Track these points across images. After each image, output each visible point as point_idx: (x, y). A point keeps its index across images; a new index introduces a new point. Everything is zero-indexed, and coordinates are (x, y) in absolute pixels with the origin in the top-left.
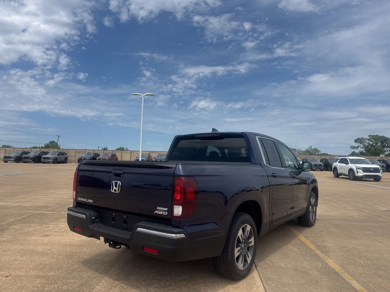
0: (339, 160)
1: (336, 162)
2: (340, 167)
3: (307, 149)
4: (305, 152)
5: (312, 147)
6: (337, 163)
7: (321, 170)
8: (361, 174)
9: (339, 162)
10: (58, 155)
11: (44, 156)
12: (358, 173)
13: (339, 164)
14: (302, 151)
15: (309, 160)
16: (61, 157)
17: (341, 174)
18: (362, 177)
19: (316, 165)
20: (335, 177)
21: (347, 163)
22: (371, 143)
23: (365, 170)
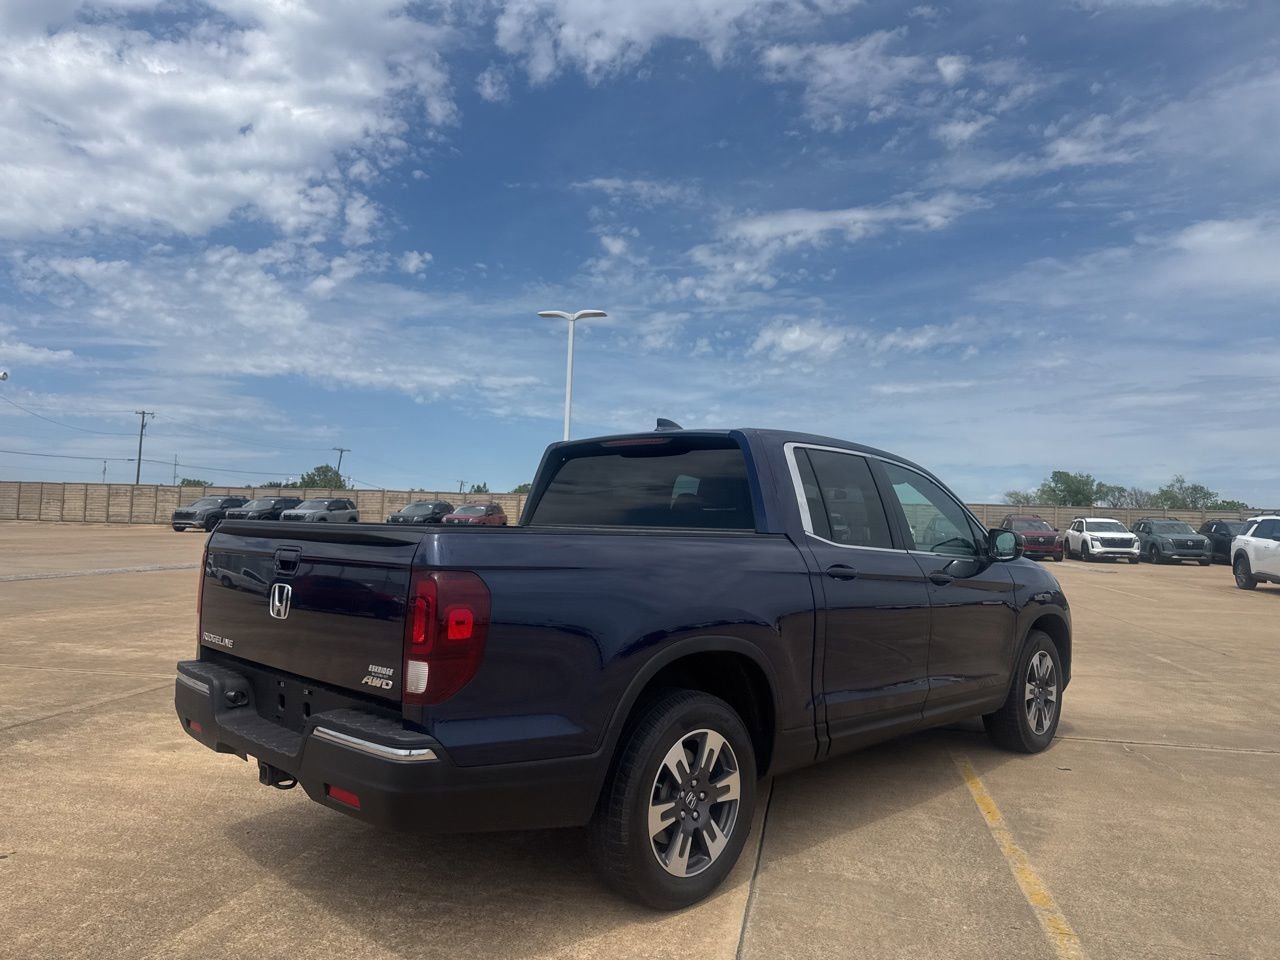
0: (1256, 526)
1: (1245, 534)
2: (1257, 549)
3: (1165, 488)
4: (1157, 497)
5: (1183, 481)
6: (1248, 537)
7: (1203, 563)
9: (1253, 535)
10: (328, 509)
11: (287, 512)
13: (1253, 540)
14: (1147, 494)
15: (1157, 525)
16: (339, 515)
17: (1263, 578)
19: (1181, 545)
20: (1241, 588)
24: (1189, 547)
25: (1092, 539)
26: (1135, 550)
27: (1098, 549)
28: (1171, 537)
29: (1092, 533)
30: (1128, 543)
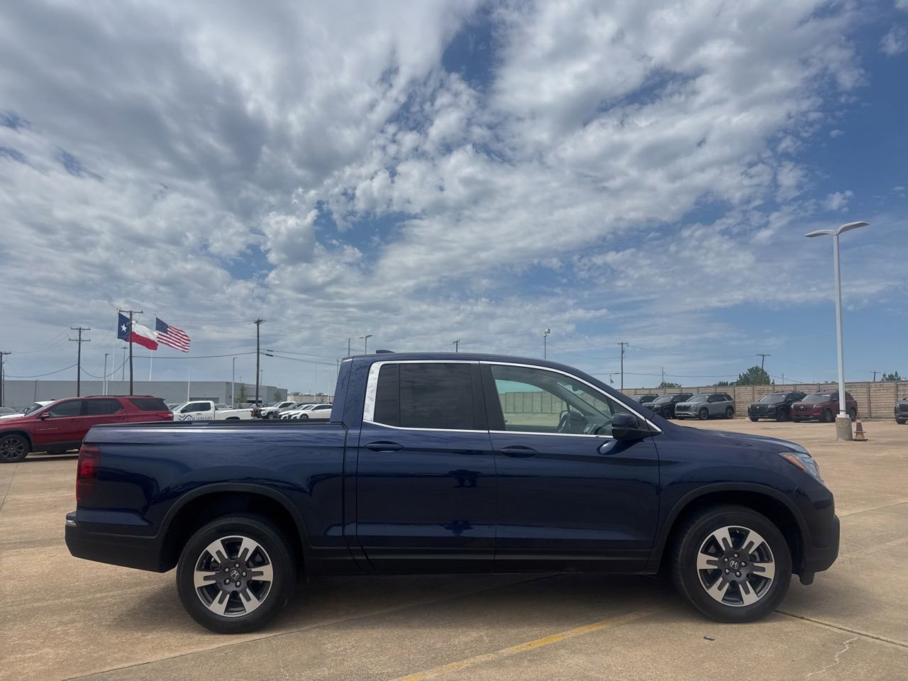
10: (708, 401)
16: (718, 405)
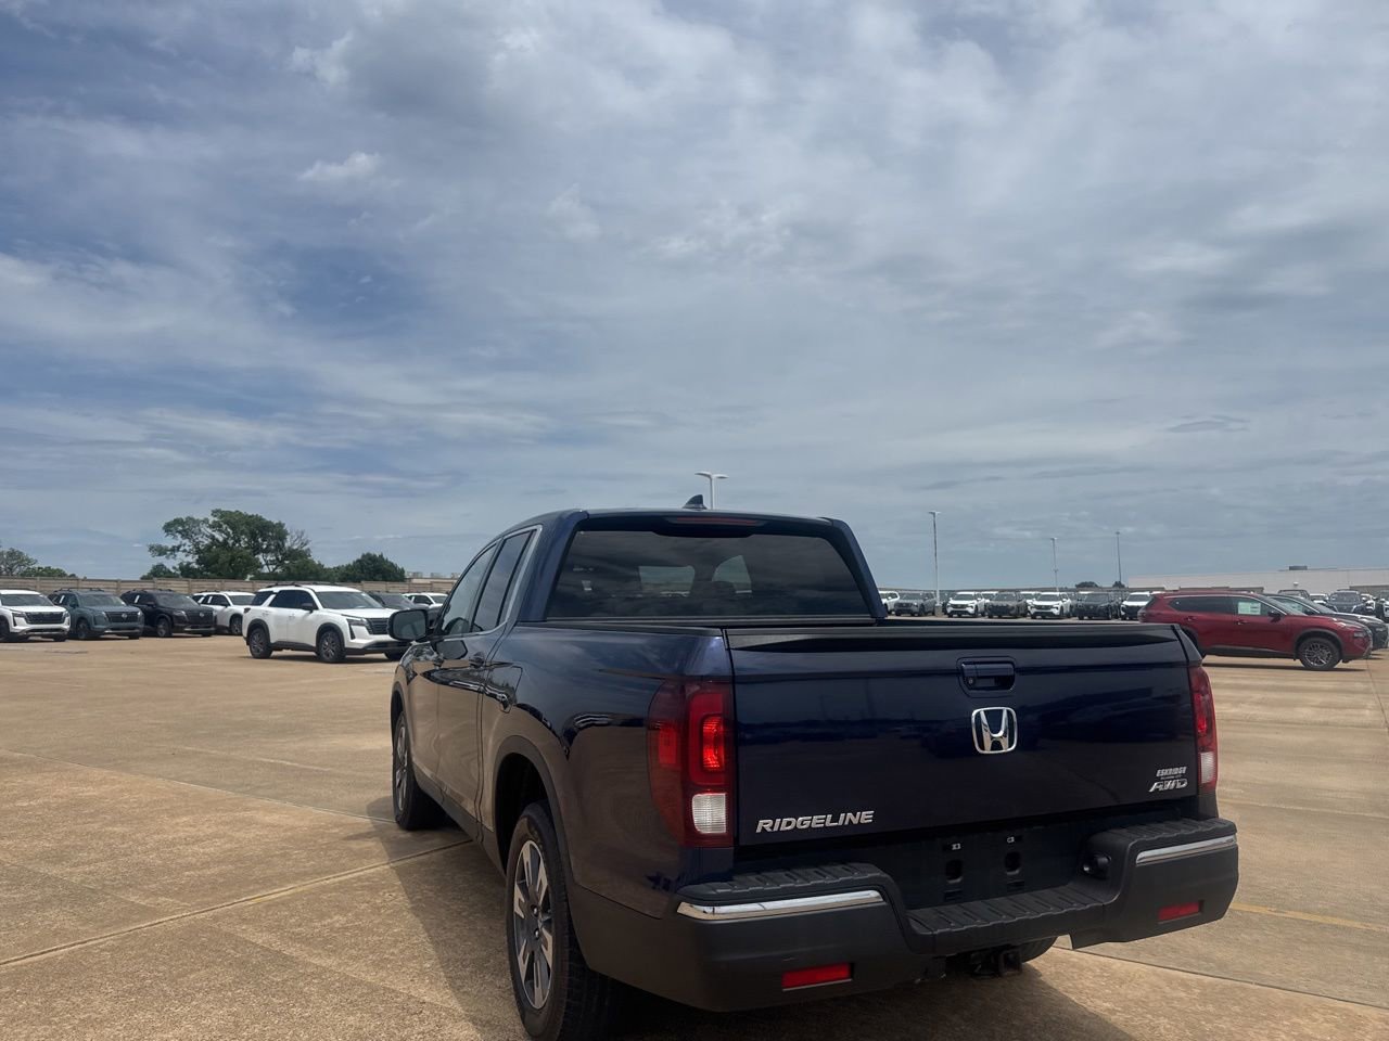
0: (272, 597)
1: (260, 604)
6: (265, 607)
7: (133, 637)
8: (363, 639)
9: (271, 605)
12: (353, 637)
13: (274, 610)
15: (81, 597)
17: (280, 646)
18: (365, 650)
19: (115, 617)
20: (255, 657)
21: (310, 605)
22: (220, 537)
23: (375, 626)
24: (123, 620)
25: (14, 615)
26: (66, 626)
27: (22, 626)
28: (103, 610)
29: (12, 608)
30: (57, 618)
